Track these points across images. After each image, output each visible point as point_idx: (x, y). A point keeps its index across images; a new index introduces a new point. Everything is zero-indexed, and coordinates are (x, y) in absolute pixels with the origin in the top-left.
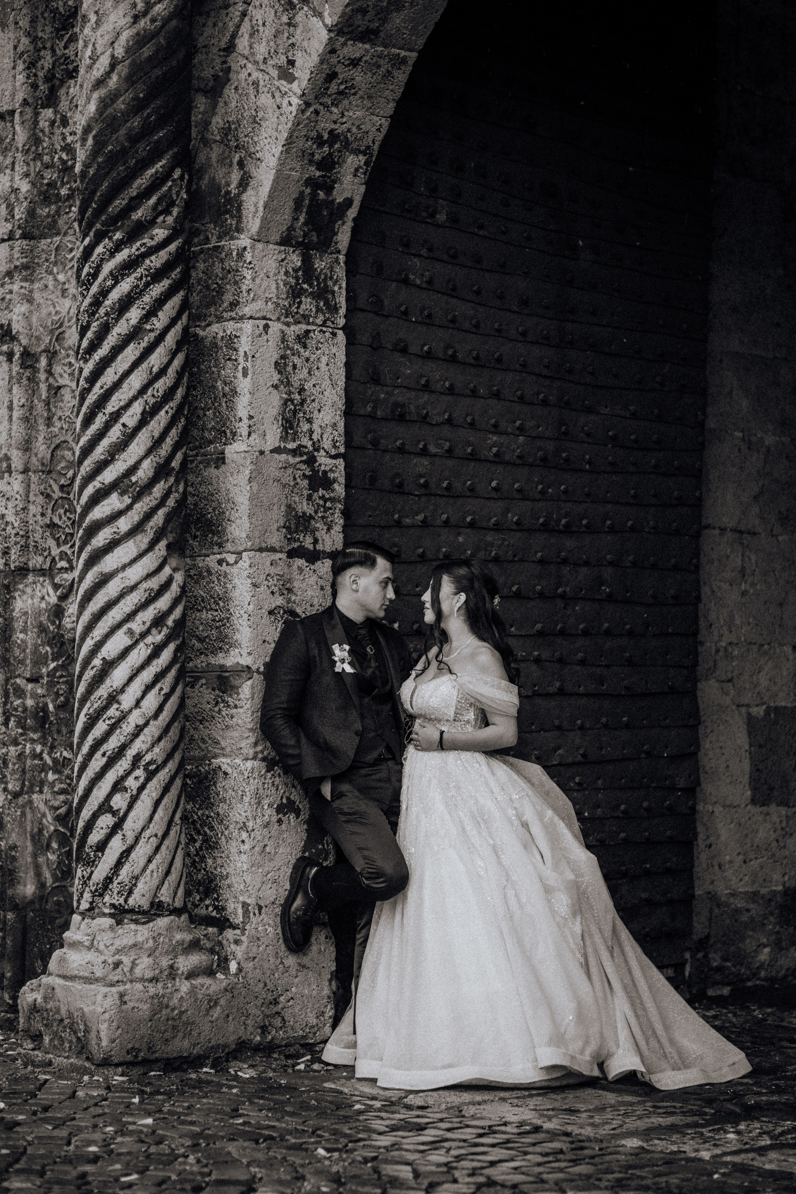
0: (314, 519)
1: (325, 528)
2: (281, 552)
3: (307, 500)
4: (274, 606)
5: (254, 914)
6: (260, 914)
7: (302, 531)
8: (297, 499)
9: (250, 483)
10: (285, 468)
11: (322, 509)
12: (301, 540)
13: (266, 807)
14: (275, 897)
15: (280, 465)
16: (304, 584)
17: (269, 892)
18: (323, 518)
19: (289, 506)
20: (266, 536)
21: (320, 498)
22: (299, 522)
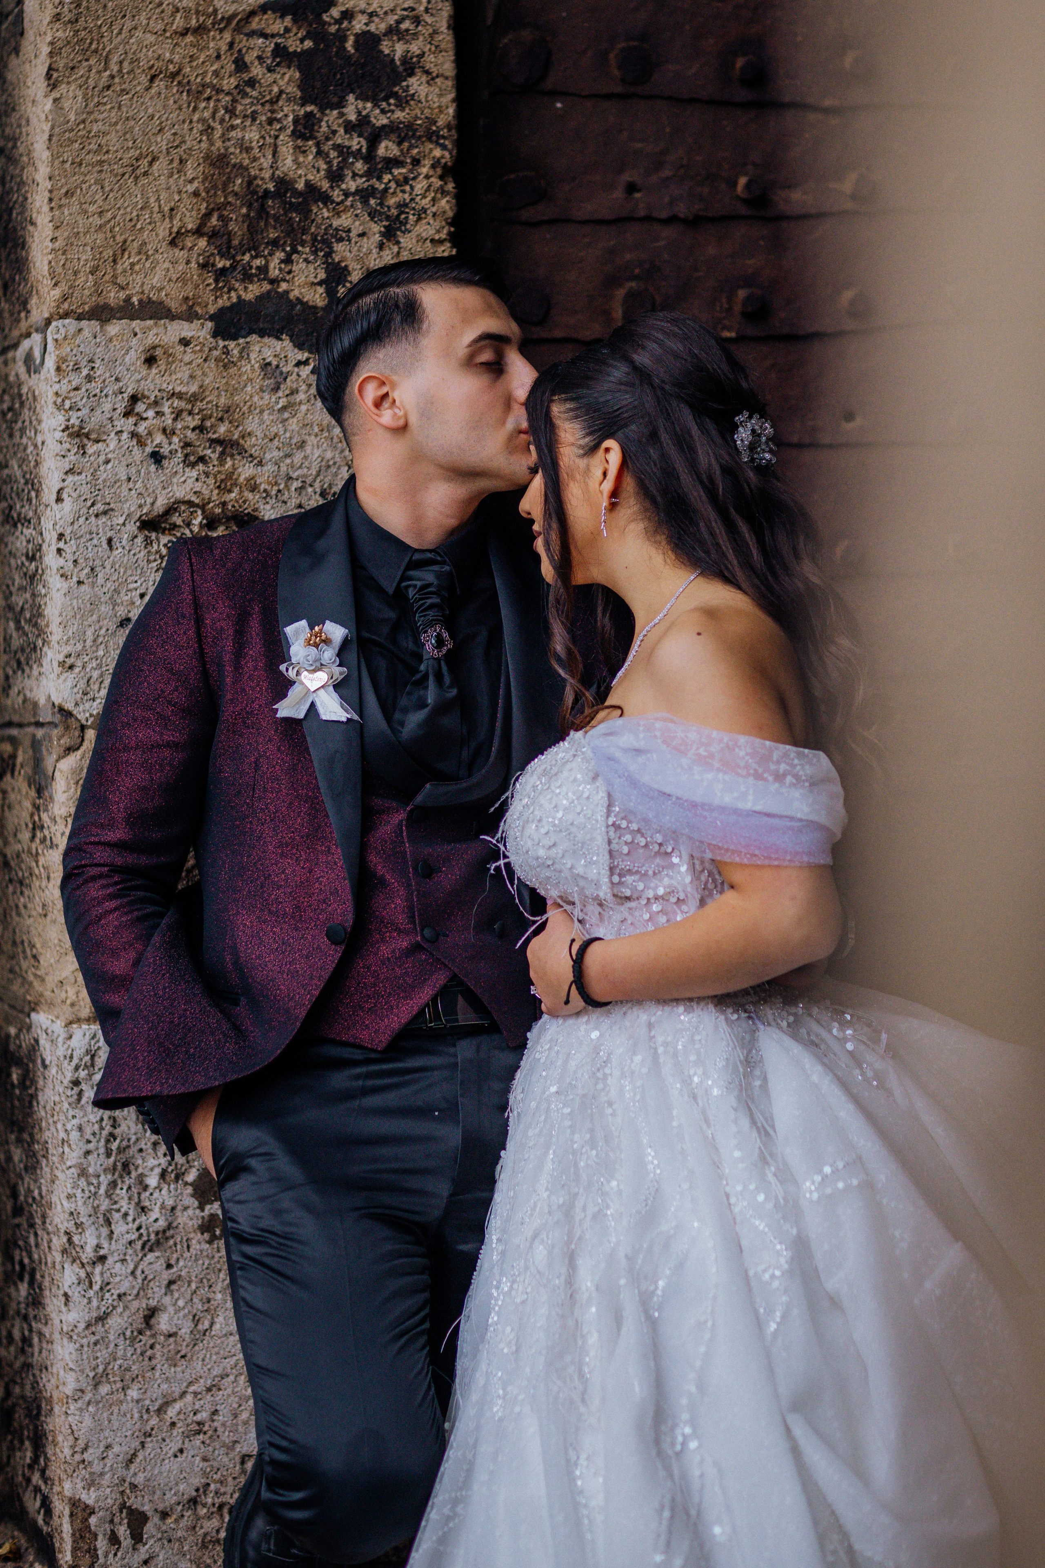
0: (326, 199)
1: (376, 228)
2: (190, 316)
3: (296, 135)
4: (161, 504)
5: (114, 1540)
6: (137, 1537)
7: (275, 244)
8: (252, 135)
9: (53, 86)
10: (200, 30)
11: (360, 166)
12: (274, 272)
13: (152, 1181)
14: (197, 1481)
15: (179, 22)
16: (293, 425)
17: (172, 1466)
18: (364, 195)
19: (218, 161)
20: (124, 264)
21: (349, 127)
22: (262, 211)
